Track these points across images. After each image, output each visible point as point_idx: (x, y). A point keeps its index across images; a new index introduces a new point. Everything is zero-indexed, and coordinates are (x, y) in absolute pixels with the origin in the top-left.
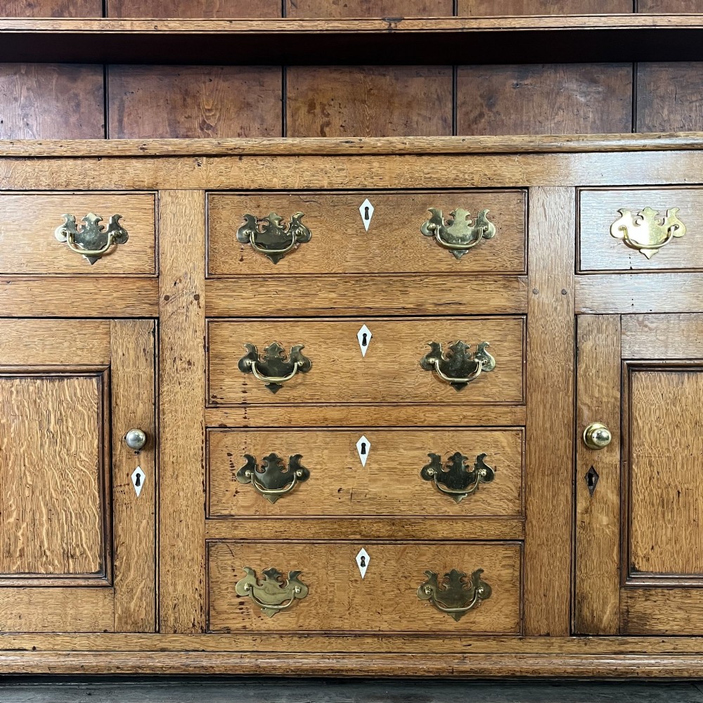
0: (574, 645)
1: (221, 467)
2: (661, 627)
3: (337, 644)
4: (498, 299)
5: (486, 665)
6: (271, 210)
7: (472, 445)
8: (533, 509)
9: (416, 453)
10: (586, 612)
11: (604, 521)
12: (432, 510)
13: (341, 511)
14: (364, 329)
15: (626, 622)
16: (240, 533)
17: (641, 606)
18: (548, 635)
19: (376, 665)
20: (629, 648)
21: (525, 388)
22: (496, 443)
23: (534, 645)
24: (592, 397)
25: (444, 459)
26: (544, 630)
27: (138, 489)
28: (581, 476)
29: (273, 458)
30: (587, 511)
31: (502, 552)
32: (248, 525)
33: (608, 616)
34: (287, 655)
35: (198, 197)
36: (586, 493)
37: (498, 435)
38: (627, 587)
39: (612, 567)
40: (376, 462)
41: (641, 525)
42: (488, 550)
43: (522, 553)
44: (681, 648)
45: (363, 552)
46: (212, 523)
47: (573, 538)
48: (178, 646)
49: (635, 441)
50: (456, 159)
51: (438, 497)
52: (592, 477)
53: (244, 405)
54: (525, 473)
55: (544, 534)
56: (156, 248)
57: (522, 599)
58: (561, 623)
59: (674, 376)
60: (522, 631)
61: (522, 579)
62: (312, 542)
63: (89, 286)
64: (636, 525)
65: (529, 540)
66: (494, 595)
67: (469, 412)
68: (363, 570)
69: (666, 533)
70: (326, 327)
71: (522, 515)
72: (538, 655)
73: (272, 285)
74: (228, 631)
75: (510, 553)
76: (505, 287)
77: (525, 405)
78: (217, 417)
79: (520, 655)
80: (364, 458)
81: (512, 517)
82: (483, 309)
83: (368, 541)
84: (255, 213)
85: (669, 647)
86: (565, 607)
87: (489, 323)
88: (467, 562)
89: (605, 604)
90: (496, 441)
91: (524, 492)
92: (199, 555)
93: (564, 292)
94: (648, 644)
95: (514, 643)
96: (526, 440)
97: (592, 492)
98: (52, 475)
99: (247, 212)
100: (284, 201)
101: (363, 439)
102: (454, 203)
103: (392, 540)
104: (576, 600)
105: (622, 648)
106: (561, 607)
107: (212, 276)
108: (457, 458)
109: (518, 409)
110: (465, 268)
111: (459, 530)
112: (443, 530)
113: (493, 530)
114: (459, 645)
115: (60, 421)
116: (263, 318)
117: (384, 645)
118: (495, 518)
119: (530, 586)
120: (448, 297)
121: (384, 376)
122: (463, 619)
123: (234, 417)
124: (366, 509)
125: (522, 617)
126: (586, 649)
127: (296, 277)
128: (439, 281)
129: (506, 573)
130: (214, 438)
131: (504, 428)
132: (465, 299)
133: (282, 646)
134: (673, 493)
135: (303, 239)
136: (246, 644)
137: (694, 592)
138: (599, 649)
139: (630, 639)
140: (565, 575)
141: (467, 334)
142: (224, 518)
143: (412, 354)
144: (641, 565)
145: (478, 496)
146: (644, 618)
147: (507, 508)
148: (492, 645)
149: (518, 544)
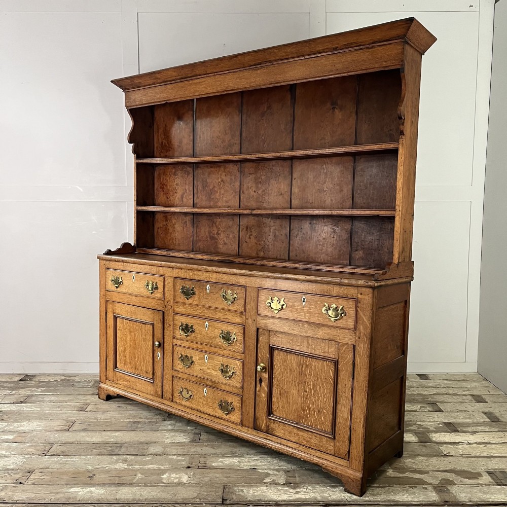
0: (254, 432)
1: (176, 356)
2: (277, 434)
3: (200, 414)
4: (238, 320)
5: (232, 431)
6: (188, 285)
7: (231, 363)
8: (245, 387)
9: (218, 362)
10: (258, 423)
11: (264, 396)
13: (200, 375)
14: (207, 323)
15: (268, 430)
16: (179, 376)
17: (272, 425)
19: (207, 423)
20: (269, 438)
21: (244, 349)
23: (245, 429)
24: (261, 355)
25: (224, 366)
26: (247, 426)
27: (159, 358)
28: (258, 379)
29: (186, 356)
30: (259, 391)
31: (237, 398)
32: (181, 374)
33: (263, 426)
34: (188, 413)
35: (172, 279)
36: (259, 385)
37: (237, 362)
38: (269, 418)
39: (265, 411)
40: (209, 363)
41: (274, 400)
42: (234, 396)
43: (242, 399)
45: (205, 389)
46: (174, 371)
47: (255, 398)
48: (167, 404)
49: (274, 372)
50: (229, 275)
51: (222, 377)
52: (261, 381)
53: (180, 339)
54: (243, 375)
55: (248, 395)
56: (164, 291)
57: (242, 414)
58: (252, 425)
60: (242, 424)
61: (242, 408)
62: (194, 382)
63: (150, 300)
64: (273, 399)
65: (244, 396)
66: (235, 411)
67: (231, 353)
68: (205, 394)
69: (281, 404)
70: (199, 321)
71: (242, 387)
72: (245, 433)
73: (187, 306)
74: (176, 402)
75: (239, 399)
76: (240, 316)
77: (244, 354)
78: (175, 342)
79: (241, 431)
80: (206, 361)
81: (240, 388)
82: (234, 322)
83: (207, 386)
84: (184, 285)
85: (279, 441)
86: (253, 420)
87: (235, 326)
88: (229, 399)
89: (263, 422)
90: (237, 364)
91: (243, 381)
92: (171, 379)
93: (254, 320)
94: (274, 438)
95: (240, 427)
96: (244, 365)
97: (261, 385)
98: (144, 349)
99: (182, 284)
100: (190, 282)
101: (206, 356)
102: (228, 288)
103: (212, 387)
104: (255, 418)
105: (267, 437)
106: (251, 420)
107: (175, 301)
109: (242, 355)
111: (227, 388)
112: (224, 387)
113: (236, 391)
114: (227, 423)
115: (145, 335)
116: (185, 315)
117: (210, 418)
118: (235, 387)
119: (244, 411)
120: (226, 317)
121: (211, 338)
122: (228, 416)
123: (178, 342)
124: (206, 376)
125: (242, 420)
126: (258, 435)
127: (193, 305)
128: (224, 311)
129: (238, 405)
130: (175, 347)
131: (238, 360)
132: (230, 318)
133: (188, 410)
134: (284, 392)
135: (194, 294)
136: (180, 408)
137: (286, 425)
138: (261, 436)
139: (269, 435)
140: (253, 410)
141: (230, 328)
142: (176, 370)
143: (217, 332)
144: (274, 412)
145: (232, 379)
146: (273, 429)
148: (235, 426)
149: (241, 396)
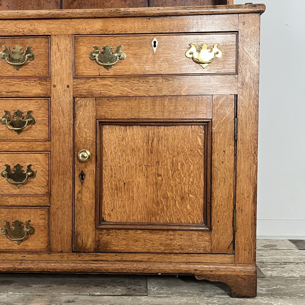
0: (74, 257)
2: (114, 248)
4: (37, 89)
5: (31, 266)
7: (25, 161)
8: (54, 191)
10: (79, 241)
11: (88, 197)
12: (6, 192)
15: (98, 246)
17: (105, 238)
18: (61, 252)
20: (100, 258)
21: (50, 133)
22: (37, 160)
23: (56, 257)
24: (82, 137)
25: (12, 167)
28: (77, 175)
30: (80, 192)
31: (39, 212)
33: (90, 243)
36: (80, 183)
37: (37, 156)
38: (98, 229)
39: (91, 218)
41: (107, 199)
42: (33, 211)
43: (49, 212)
44: (124, 258)
47: (73, 205)
49: (104, 159)
50: (16, 22)
51: (9, 185)
52: (82, 176)
54: (50, 174)
55: (59, 203)
57: (49, 235)
58: (68, 246)
59: (123, 128)
60: (49, 250)
61: (49, 225)
64: (104, 199)
65: (52, 206)
66: (36, 233)
67: (24, 144)
69: (118, 203)
71: (49, 194)
72: (57, 262)
75: (43, 212)
76: (40, 84)
77: (50, 141)
79: (48, 262)
81: (44, 195)
82: (30, 95)
85: (119, 258)
86: (70, 238)
87: (32, 101)
88: (24, 217)
89: (89, 237)
90: (36, 159)
91: (49, 183)
93: (68, 87)
94: (109, 256)
95: (46, 256)
96: (51, 158)
97: (82, 183)
102: (15, 43)
104: (75, 235)
105: (96, 258)
106: (67, 238)
108: (18, 167)
109: (47, 143)
110: (21, 75)
111: (19, 201)
112: (11, 201)
113: (35, 201)
114: (20, 257)
118: (36, 195)
119: (53, 228)
120: (13, 89)
122: (22, 244)
125: (49, 243)
126: (80, 258)
128: (8, 80)
129: (41, 222)
131: (40, 152)
132: (20, 90)
134: (122, 184)
138: (86, 259)
139: (100, 254)
140: (70, 223)
141: (22, 107)
144: (107, 218)
145: (28, 185)
146: (107, 244)
147: (42, 191)
148: (36, 257)
149: (47, 208)
